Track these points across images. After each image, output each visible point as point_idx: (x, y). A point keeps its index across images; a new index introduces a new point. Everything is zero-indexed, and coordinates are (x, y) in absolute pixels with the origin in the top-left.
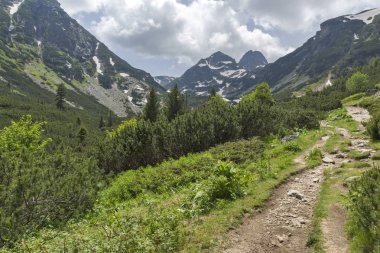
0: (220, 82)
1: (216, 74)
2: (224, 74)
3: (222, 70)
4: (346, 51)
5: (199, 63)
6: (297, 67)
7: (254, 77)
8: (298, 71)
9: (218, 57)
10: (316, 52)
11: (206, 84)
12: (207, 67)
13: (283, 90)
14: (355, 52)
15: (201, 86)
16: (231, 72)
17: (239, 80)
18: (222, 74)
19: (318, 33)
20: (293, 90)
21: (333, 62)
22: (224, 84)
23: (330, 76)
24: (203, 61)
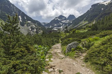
0: (61, 24)
1: (60, 21)
2: (63, 22)
3: (62, 20)
4: (100, 13)
5: (55, 18)
6: (84, 19)
7: (71, 22)
8: (84, 20)
9: (61, 17)
10: (90, 14)
11: (57, 25)
12: (58, 19)
13: (80, 26)
14: (103, 13)
15: (55, 25)
16: (65, 21)
17: (67, 23)
18: (62, 21)
19: (91, 8)
20: (83, 26)
21: (96, 17)
22: (62, 25)
23: (95, 21)
24: (56, 18)
